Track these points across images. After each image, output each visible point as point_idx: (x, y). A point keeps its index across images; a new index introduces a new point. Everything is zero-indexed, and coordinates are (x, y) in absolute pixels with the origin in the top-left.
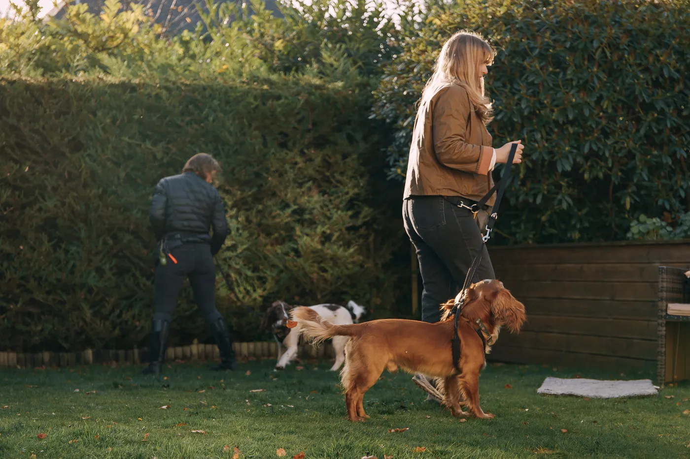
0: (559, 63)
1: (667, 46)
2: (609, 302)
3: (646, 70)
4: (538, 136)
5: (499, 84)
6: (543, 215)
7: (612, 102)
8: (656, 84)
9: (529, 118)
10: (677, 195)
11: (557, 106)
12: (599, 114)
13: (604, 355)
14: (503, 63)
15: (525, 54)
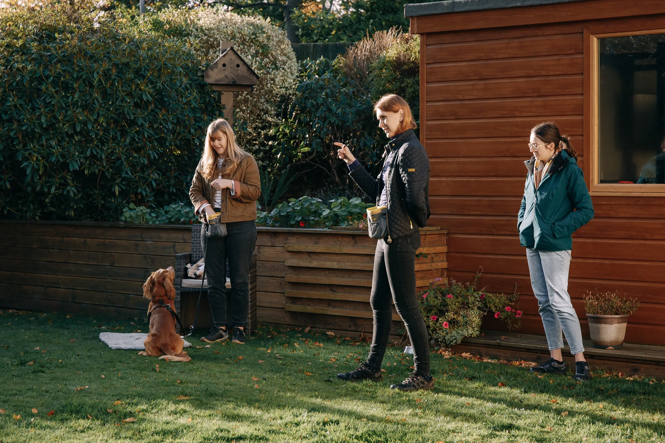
0: (66, 87)
1: (144, 77)
2: (109, 267)
3: (130, 94)
4: (53, 143)
5: (21, 102)
6: (46, 198)
7: (106, 118)
8: (136, 105)
9: (46, 130)
10: (150, 185)
11: (68, 121)
12: (97, 127)
13: (105, 306)
14: (25, 86)
15: (40, 80)
